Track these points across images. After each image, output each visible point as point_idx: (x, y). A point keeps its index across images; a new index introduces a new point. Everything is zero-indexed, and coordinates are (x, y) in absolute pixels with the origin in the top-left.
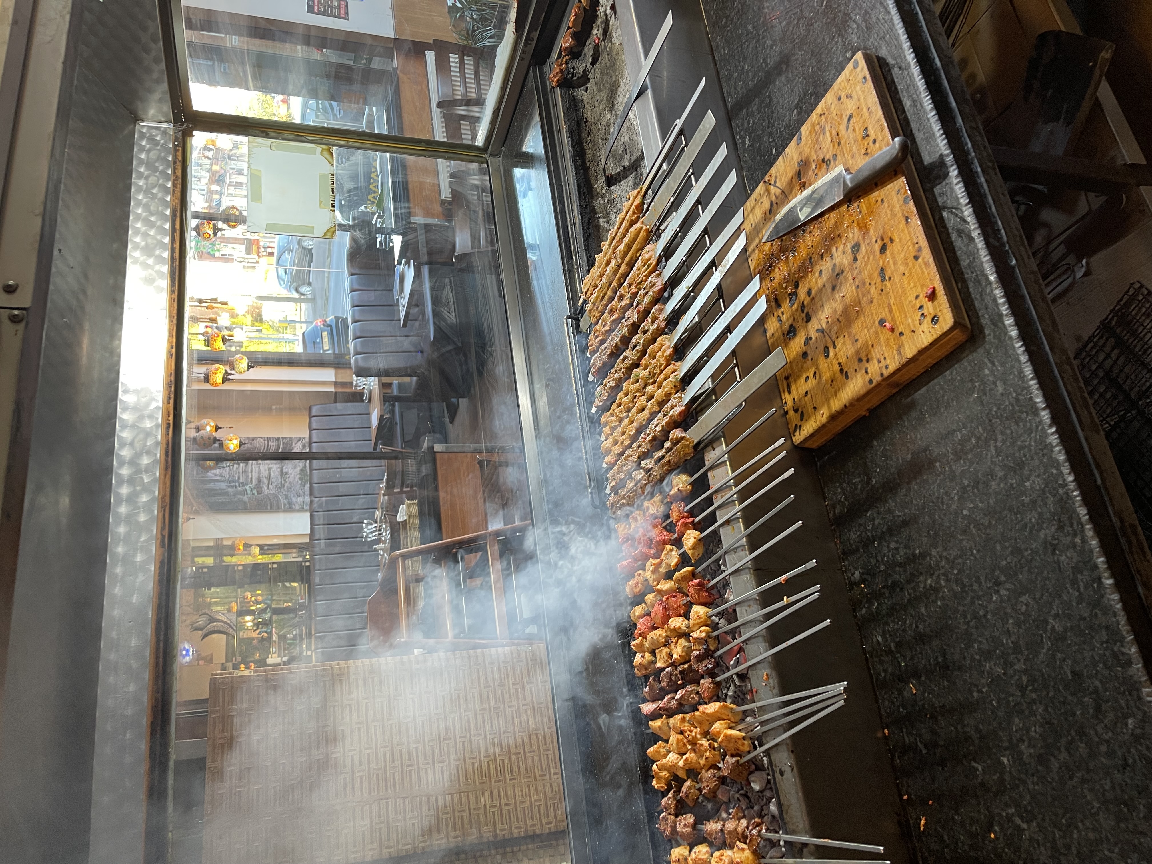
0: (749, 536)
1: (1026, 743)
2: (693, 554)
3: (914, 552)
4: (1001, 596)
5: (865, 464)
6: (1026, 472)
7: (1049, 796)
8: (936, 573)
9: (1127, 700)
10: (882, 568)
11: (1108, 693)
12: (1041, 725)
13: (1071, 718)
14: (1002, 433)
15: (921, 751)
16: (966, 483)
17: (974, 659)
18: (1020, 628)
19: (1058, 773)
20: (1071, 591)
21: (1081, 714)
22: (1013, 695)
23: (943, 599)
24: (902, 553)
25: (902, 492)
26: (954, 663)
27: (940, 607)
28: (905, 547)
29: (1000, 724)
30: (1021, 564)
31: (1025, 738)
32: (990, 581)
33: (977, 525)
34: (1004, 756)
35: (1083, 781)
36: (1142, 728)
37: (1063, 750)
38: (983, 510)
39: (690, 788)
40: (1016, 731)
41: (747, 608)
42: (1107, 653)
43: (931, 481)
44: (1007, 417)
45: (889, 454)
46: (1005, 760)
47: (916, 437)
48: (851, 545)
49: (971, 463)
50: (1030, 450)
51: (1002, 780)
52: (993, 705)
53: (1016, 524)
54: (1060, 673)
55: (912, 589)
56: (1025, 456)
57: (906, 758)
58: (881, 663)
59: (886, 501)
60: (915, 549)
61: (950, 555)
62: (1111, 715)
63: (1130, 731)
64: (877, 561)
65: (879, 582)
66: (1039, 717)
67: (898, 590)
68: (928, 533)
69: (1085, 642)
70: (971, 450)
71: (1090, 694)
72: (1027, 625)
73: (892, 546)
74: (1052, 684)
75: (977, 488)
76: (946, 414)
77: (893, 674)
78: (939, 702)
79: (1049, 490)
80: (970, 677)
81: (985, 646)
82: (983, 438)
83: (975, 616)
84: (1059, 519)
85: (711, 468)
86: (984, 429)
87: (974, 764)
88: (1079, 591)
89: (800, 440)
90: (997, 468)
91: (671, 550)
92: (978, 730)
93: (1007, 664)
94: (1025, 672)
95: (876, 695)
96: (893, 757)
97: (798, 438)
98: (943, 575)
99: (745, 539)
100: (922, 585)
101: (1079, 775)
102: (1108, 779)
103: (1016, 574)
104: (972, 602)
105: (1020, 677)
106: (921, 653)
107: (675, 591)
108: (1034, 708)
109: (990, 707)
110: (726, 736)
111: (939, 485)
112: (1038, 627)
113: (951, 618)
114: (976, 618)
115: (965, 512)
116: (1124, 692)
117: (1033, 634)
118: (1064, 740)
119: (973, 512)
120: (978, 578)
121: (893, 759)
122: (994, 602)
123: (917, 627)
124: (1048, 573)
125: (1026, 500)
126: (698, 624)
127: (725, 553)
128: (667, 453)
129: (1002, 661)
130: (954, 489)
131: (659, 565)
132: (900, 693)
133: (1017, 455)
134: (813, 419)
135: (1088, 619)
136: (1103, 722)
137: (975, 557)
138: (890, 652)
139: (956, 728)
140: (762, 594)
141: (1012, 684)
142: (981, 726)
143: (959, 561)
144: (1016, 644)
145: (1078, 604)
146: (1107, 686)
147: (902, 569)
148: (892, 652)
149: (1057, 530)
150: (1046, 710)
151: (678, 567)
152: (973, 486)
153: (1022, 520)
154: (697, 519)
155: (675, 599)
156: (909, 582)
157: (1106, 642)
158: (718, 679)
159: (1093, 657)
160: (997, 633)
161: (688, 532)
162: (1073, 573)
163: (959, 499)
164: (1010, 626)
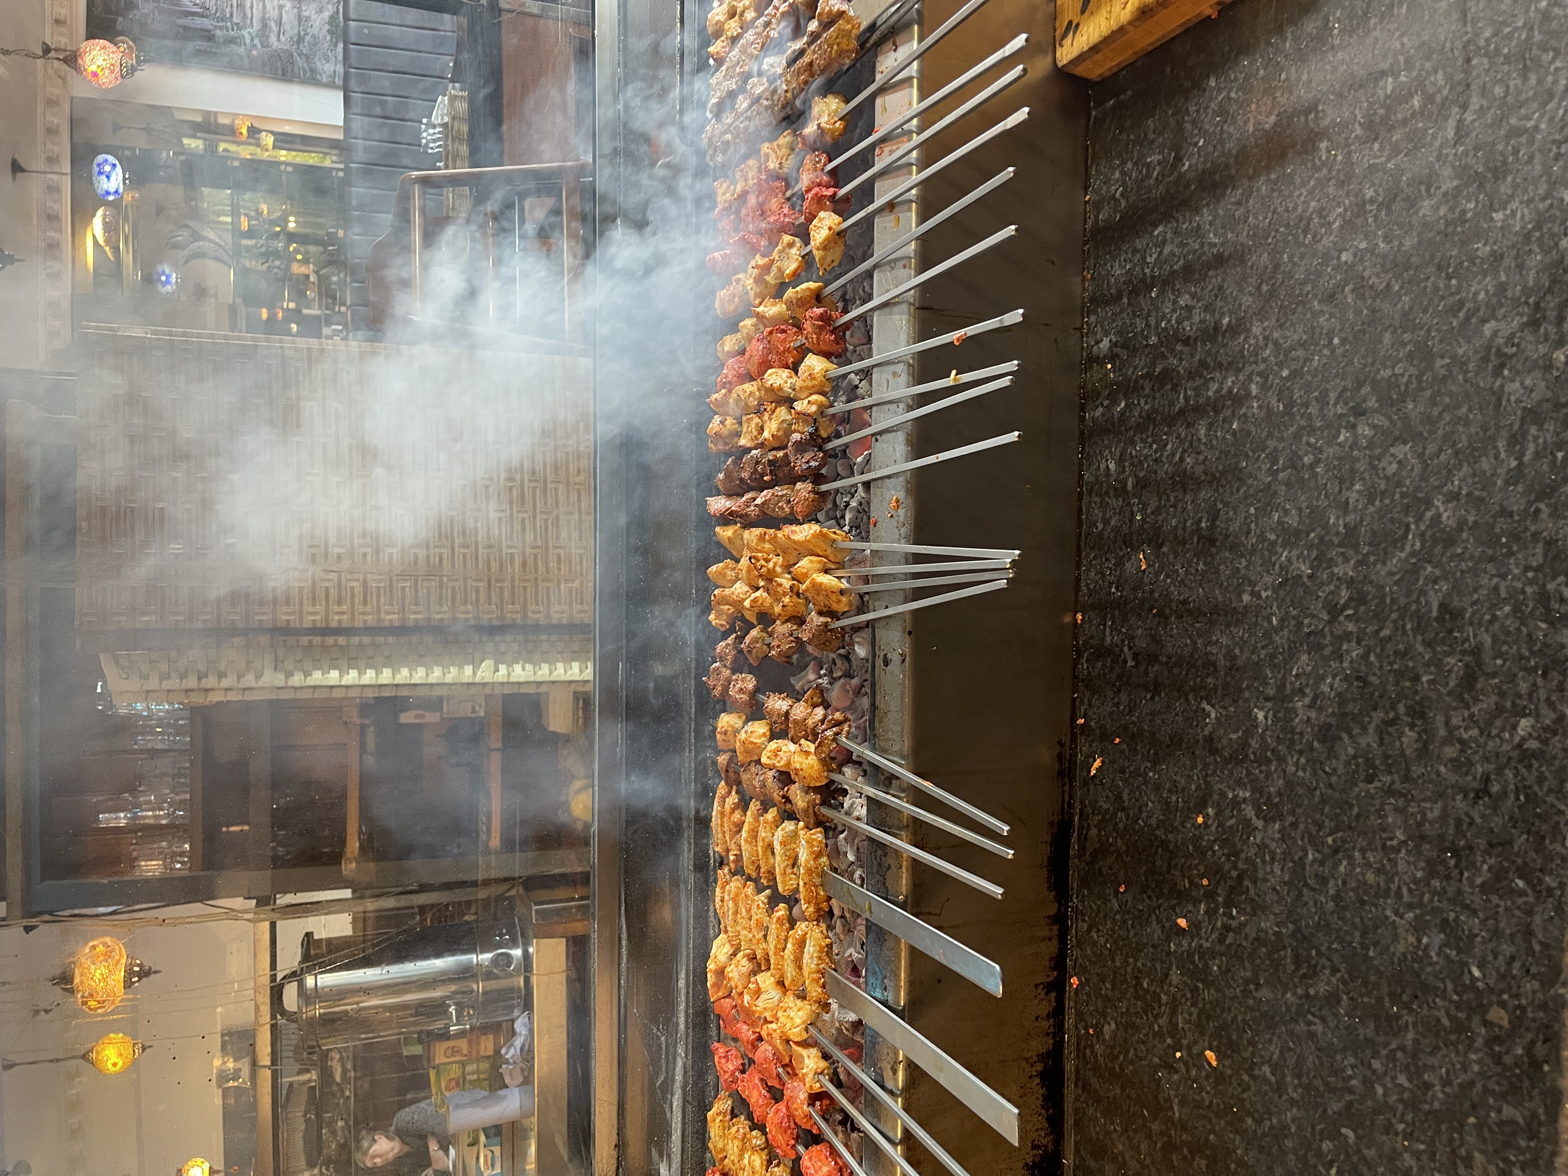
0: (924, 239)
1: (1307, 701)
2: (823, 259)
3: (1220, 319)
4: (1356, 436)
5: (1180, 125)
6: (1504, 189)
7: (1318, 793)
8: (1248, 369)
9: (1535, 684)
10: (1153, 340)
11: (1499, 662)
12: (1346, 678)
13: (1408, 684)
14: (1484, 91)
15: (1125, 662)
16: (1369, 193)
17: (1265, 539)
18: (1371, 502)
19: (1348, 763)
20: (1503, 455)
21: (1431, 682)
22: (1313, 616)
23: (1244, 419)
24: (1196, 319)
25: (1233, 196)
26: (1227, 537)
27: (1234, 434)
28: (1206, 309)
29: (1272, 656)
30: (1420, 383)
31: (1307, 691)
32: (1346, 404)
33: (1361, 288)
34: (1261, 709)
35: (1390, 791)
36: (1545, 742)
37: (1371, 729)
38: (1384, 257)
39: (755, 640)
40: (1297, 676)
41: (890, 377)
42: (1529, 590)
43: (1298, 180)
44: (1506, 56)
45: (1233, 108)
46: (1261, 715)
47: (1298, 79)
48: (1109, 287)
49: (1396, 151)
50: (1531, 142)
51: (1244, 744)
52: (1271, 623)
53: (1443, 298)
54: (1418, 601)
55: (1195, 389)
56: (1516, 151)
57: (1099, 665)
58: (1104, 506)
59: (1197, 211)
60: (1223, 315)
61: (1286, 338)
62: (1489, 702)
63: (1517, 740)
64: (1148, 325)
65: (1139, 366)
66: (1346, 665)
67: (1169, 387)
68: (1259, 288)
69: (1491, 559)
70: (1405, 122)
71: (1464, 653)
72: (1387, 501)
73: (1182, 303)
74: (1394, 616)
75: (1388, 208)
76: (1377, 33)
77: (1117, 530)
78: (1180, 594)
79: (1542, 237)
80: (1247, 567)
81: (1292, 521)
82: (1438, 99)
83: (1293, 463)
84: (1537, 304)
85: (883, 90)
86: (1449, 78)
87: (1204, 705)
88: (1519, 458)
89: (1070, 57)
90: (1447, 172)
91: (791, 245)
92: (1230, 655)
93: (1320, 561)
94: (1350, 582)
95: (1079, 556)
96: (1079, 655)
97: (1067, 53)
98: (1260, 374)
99: (913, 245)
100: (1214, 387)
101: (1387, 779)
102: (1439, 805)
103: (1403, 398)
104: (1297, 437)
105: (1338, 588)
106: (1174, 506)
107: (786, 321)
108: (1345, 647)
109: (1265, 624)
110: (814, 584)
111: (1311, 192)
112: (1406, 510)
113: (1247, 456)
114: (1294, 467)
115: (1344, 257)
116: (1535, 669)
117: (1392, 520)
118: (1378, 716)
119: (1362, 259)
120: (1325, 393)
121: (1076, 662)
122: (1339, 445)
123: (1182, 459)
124: (1470, 410)
125: (1482, 249)
126: (808, 388)
127: (875, 266)
128: (809, 44)
129: (1314, 553)
130: (1339, 206)
131: (767, 268)
132: (1120, 564)
133: (1500, 147)
134: (1104, 13)
135: (1517, 518)
136: (1468, 708)
137: (1333, 351)
138: (1121, 491)
139: (1195, 643)
140: (923, 355)
141: (1318, 597)
142: (1237, 651)
143: (1300, 353)
144: (1351, 531)
145: (1507, 483)
146: (1505, 648)
147: (1186, 350)
148: (1127, 492)
149: (1523, 326)
150: (1365, 656)
151: (796, 278)
152: (1381, 204)
153: (1458, 292)
154: (843, 192)
155: (782, 336)
156: (1191, 375)
157: (1536, 570)
158: (824, 488)
159: (1496, 589)
160: (1323, 502)
161: (822, 214)
162: (1523, 420)
163: (1342, 227)
164: (1353, 496)
